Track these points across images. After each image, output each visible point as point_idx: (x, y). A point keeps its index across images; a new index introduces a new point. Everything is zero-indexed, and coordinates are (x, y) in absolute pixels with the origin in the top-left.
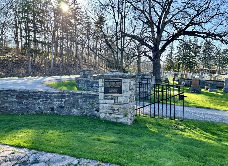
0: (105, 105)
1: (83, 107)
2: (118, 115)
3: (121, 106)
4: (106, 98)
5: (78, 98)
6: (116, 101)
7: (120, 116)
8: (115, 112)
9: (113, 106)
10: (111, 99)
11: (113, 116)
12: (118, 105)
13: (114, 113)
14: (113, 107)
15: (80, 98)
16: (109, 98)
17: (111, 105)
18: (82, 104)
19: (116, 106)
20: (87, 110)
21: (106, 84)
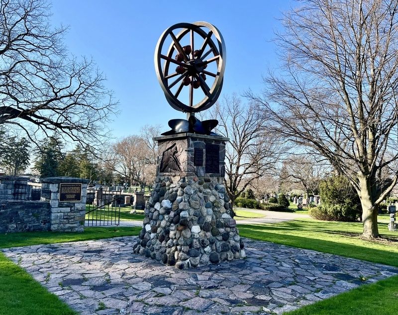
0: (59, 214)
1: (24, 220)
2: (73, 224)
3: (78, 214)
4: (60, 206)
5: (18, 209)
6: (73, 208)
7: (75, 225)
8: (70, 221)
9: (69, 214)
10: (67, 206)
11: (68, 225)
12: (74, 212)
13: (68, 223)
14: (68, 216)
15: (21, 209)
16: (64, 205)
17: (66, 214)
18: (23, 217)
19: (72, 214)
20: (30, 224)
21: (62, 189)
